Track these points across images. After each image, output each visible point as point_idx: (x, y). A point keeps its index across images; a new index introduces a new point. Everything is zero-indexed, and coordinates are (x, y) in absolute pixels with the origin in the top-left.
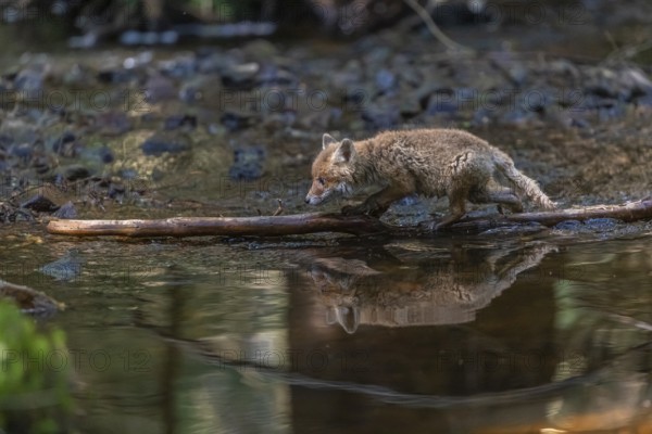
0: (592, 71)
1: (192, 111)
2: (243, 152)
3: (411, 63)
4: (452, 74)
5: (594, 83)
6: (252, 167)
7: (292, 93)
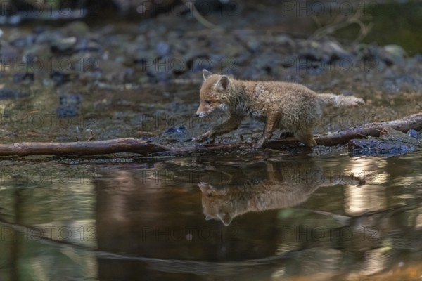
0: (304, 43)
2: (66, 98)
3: (181, 37)
4: (208, 45)
5: (305, 51)
6: (71, 109)
7: (100, 58)
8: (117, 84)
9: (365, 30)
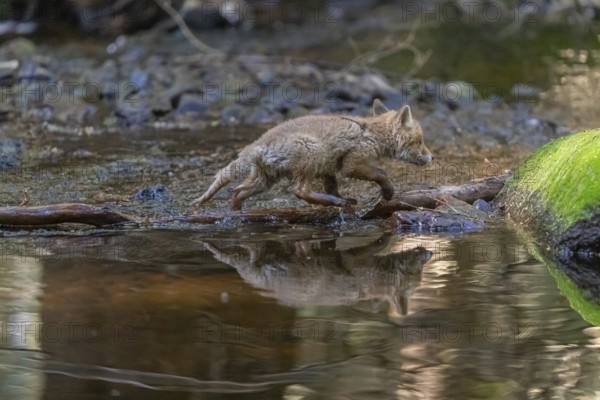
0: (335, 76)
3: (164, 64)
4: (202, 75)
6: (8, 160)
8: (73, 127)
9: (420, 60)
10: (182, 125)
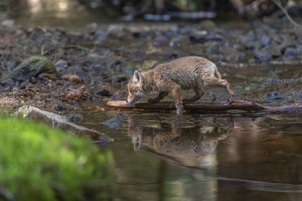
1: (176, 52)
3: (278, 33)
4: (296, 38)
7: (223, 45)
8: (233, 63)
10: (286, 63)
